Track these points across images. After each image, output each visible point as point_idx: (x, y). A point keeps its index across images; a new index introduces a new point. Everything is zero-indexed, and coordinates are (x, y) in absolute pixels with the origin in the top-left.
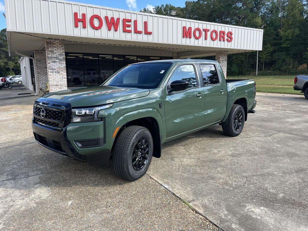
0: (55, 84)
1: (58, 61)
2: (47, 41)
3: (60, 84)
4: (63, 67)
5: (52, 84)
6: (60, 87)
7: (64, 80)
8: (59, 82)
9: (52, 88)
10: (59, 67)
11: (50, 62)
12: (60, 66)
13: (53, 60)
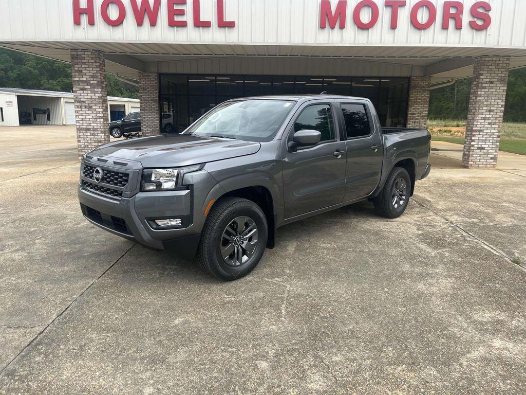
0: (85, 127)
1: (89, 87)
2: (73, 53)
3: (92, 127)
4: (97, 97)
5: (81, 127)
6: (92, 132)
7: (98, 120)
8: (90, 123)
9: (80, 134)
10: (91, 98)
11: (77, 89)
12: (93, 97)
13: (82, 87)
